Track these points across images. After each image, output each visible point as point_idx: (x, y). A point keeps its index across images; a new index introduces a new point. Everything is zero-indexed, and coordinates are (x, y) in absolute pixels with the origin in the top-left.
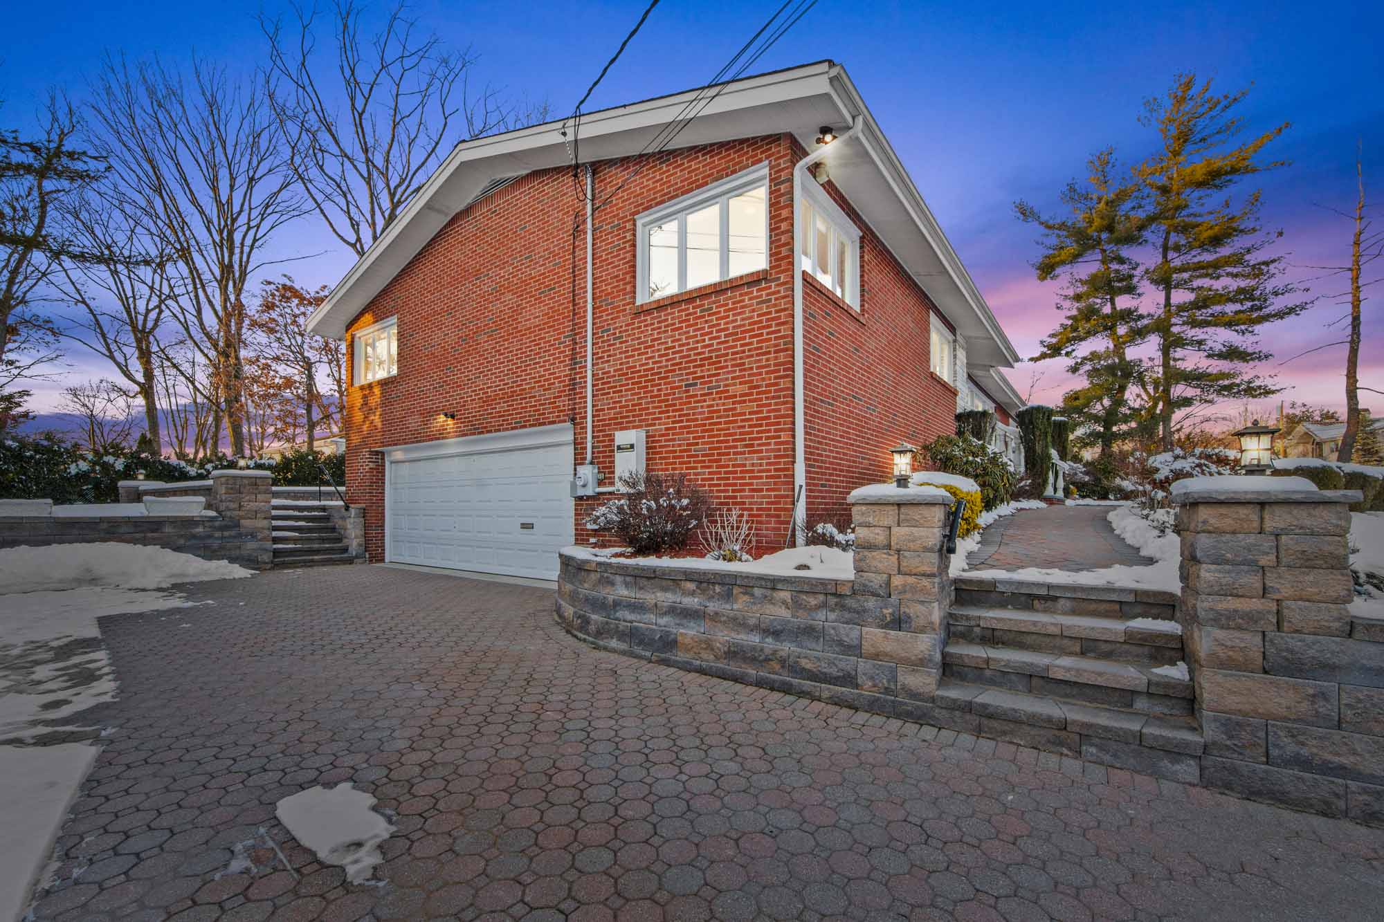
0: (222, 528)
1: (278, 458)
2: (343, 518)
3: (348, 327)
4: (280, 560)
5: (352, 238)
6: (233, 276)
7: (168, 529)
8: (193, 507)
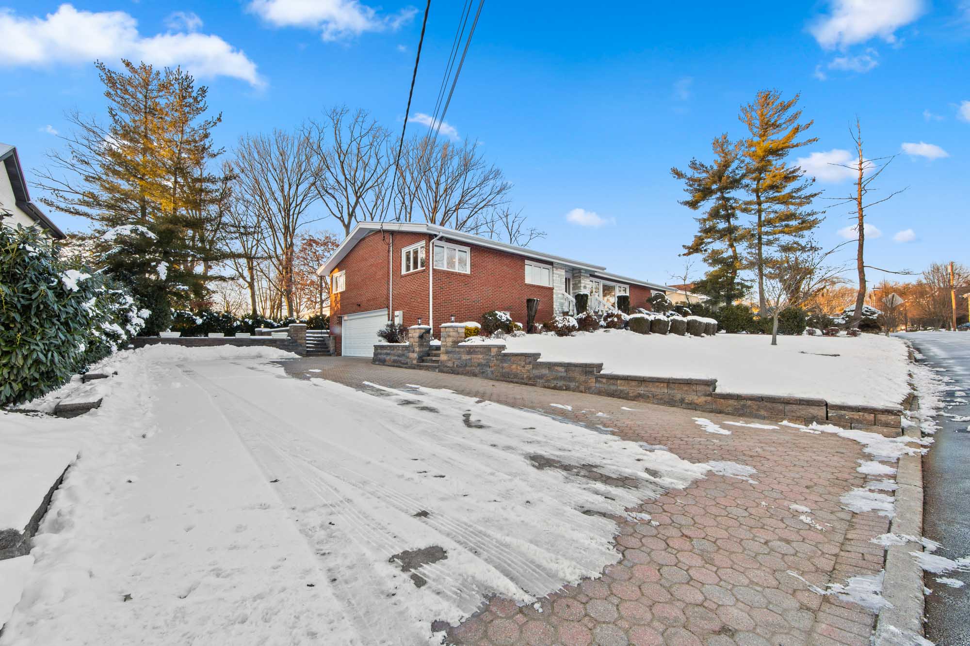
0: (292, 343)
1: (308, 318)
2: (328, 340)
3: (331, 272)
4: (309, 354)
5: (339, 216)
6: (288, 231)
7: (278, 343)
8: (283, 336)
